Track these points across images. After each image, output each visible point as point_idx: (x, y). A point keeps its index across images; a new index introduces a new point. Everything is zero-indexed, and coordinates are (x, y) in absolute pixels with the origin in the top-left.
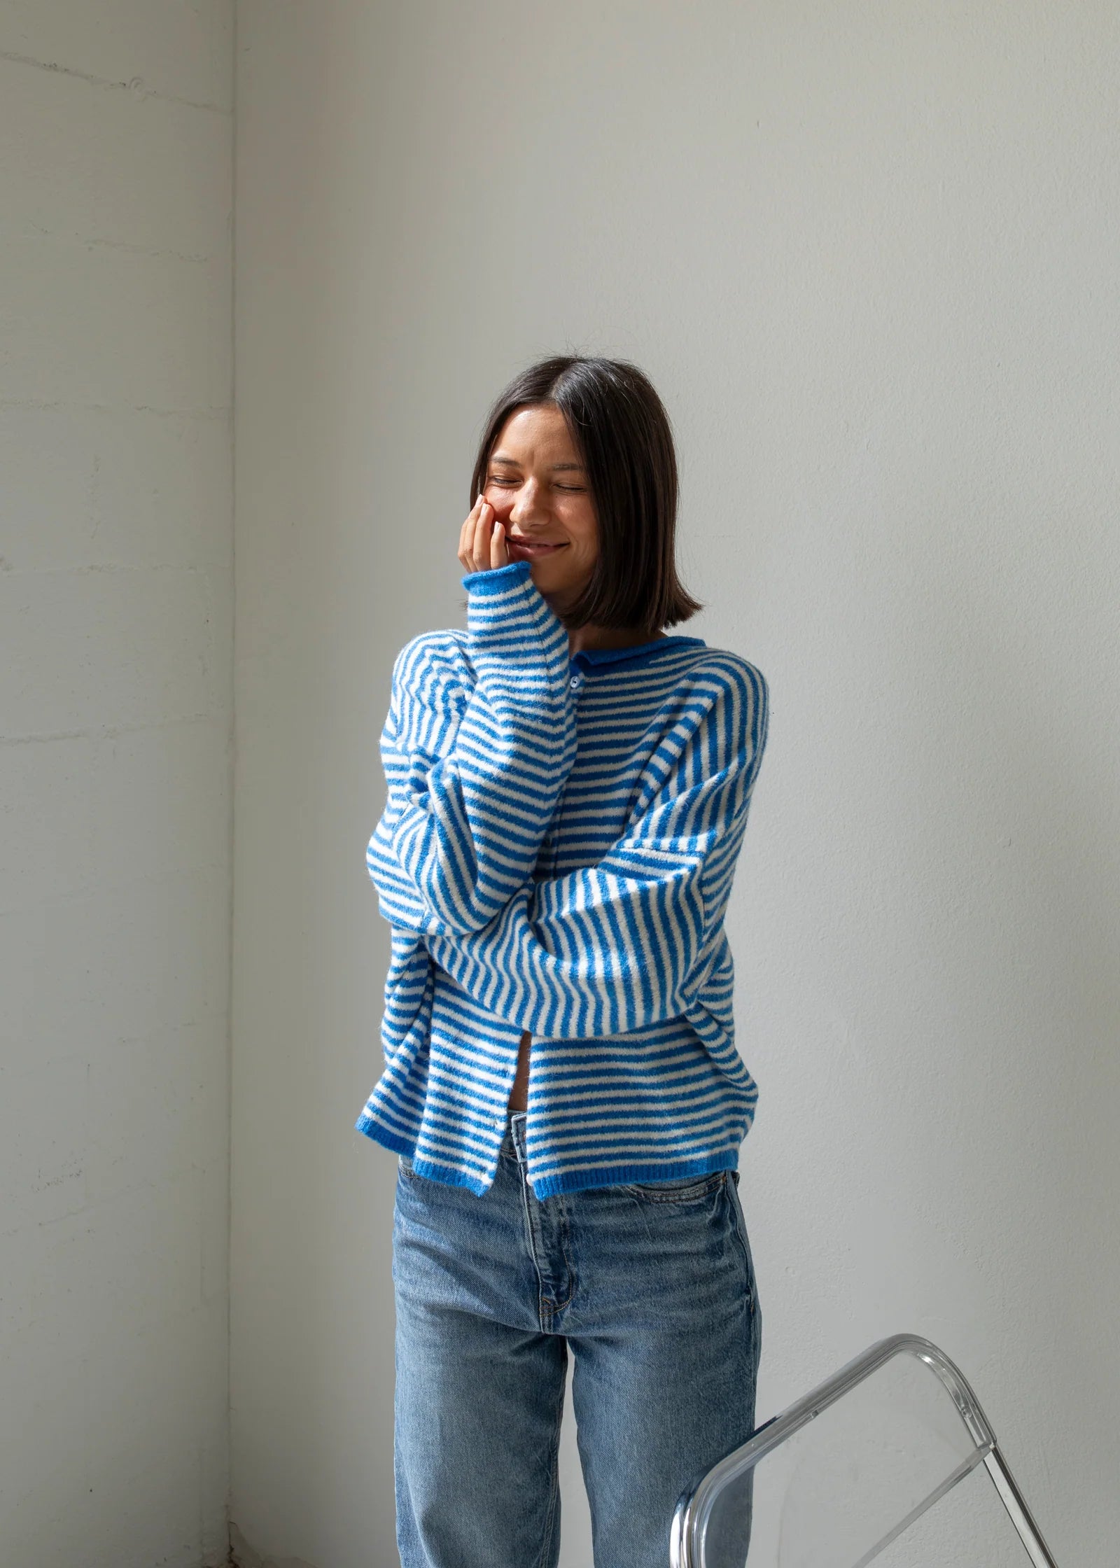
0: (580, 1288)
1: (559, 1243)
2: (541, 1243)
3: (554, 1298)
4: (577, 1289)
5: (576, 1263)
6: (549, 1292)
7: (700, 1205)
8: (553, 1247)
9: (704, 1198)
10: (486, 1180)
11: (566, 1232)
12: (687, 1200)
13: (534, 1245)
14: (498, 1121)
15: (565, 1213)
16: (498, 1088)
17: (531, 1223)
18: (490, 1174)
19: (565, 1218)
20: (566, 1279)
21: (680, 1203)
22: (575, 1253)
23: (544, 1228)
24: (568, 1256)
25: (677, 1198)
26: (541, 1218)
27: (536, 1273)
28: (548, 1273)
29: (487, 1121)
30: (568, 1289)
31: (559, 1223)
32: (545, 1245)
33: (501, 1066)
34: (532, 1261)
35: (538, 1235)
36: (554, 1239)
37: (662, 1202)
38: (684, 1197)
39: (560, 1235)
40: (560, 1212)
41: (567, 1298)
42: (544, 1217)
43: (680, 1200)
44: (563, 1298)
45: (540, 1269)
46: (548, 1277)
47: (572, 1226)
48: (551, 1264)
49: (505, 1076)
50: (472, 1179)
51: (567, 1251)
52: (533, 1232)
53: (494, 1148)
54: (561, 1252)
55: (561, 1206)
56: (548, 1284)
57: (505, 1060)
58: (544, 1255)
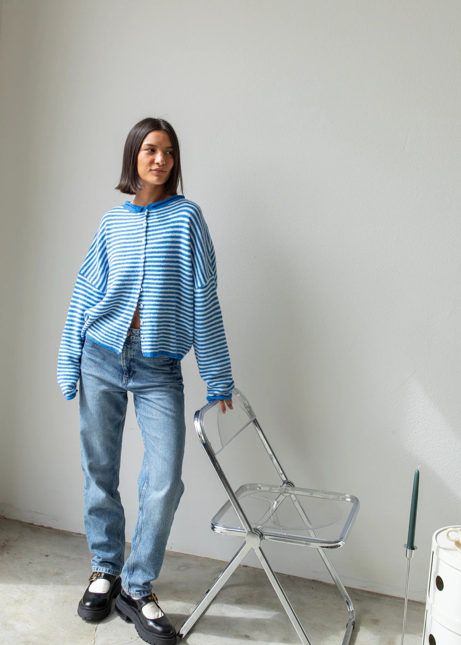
0: (136, 374)
1: (130, 363)
2: (125, 362)
3: (128, 376)
4: (135, 375)
5: (134, 368)
6: (127, 375)
7: (168, 360)
8: (128, 364)
9: (169, 359)
10: (120, 351)
11: (132, 360)
12: (165, 359)
13: (123, 363)
14: (124, 336)
15: (132, 356)
16: (125, 327)
17: (123, 357)
18: (121, 349)
19: (132, 357)
20: (132, 372)
21: (163, 359)
22: (134, 366)
23: (126, 358)
24: (132, 366)
25: (163, 358)
26: (125, 356)
27: (123, 371)
28: (127, 370)
29: (121, 335)
30: (132, 375)
31: (130, 358)
32: (126, 363)
33: (126, 321)
34: (122, 367)
35: (124, 360)
36: (129, 362)
37: (159, 358)
38: (165, 358)
39: (131, 361)
40: (131, 355)
41: (131, 377)
42: (126, 356)
43: (164, 358)
44: (130, 377)
45: (124, 369)
46: (126, 371)
47: (134, 359)
48: (127, 368)
49: (127, 324)
50: (116, 350)
51: (132, 365)
52: (123, 359)
53: (122, 342)
54: (130, 365)
55: (131, 354)
56: (127, 373)
57: (128, 319)
58: (125, 366)
